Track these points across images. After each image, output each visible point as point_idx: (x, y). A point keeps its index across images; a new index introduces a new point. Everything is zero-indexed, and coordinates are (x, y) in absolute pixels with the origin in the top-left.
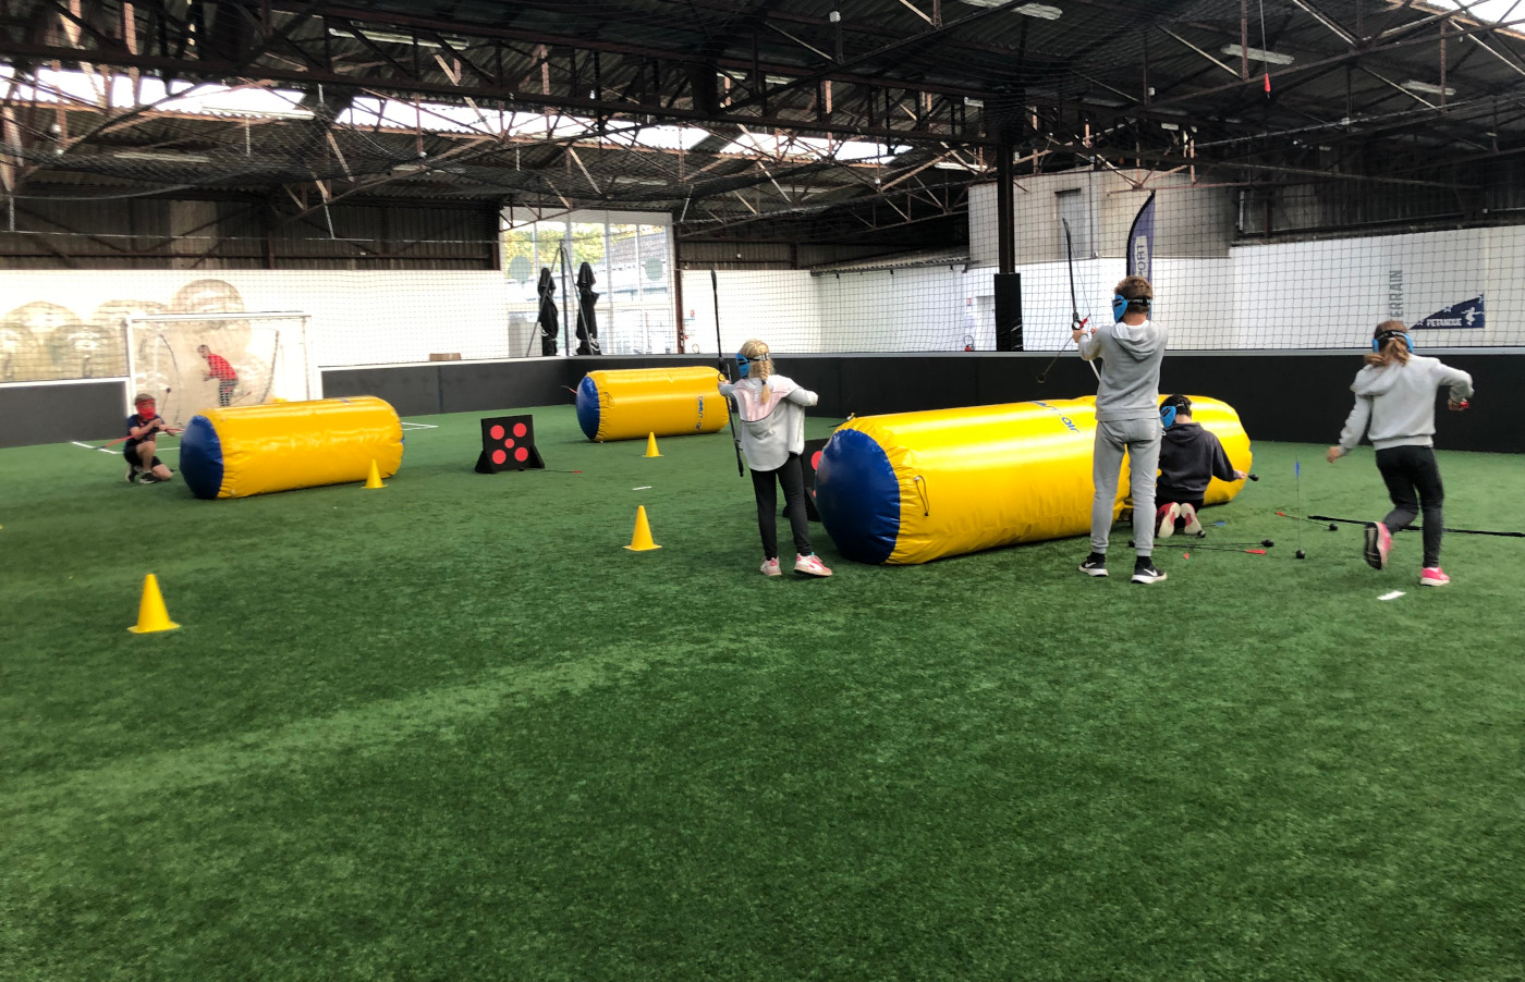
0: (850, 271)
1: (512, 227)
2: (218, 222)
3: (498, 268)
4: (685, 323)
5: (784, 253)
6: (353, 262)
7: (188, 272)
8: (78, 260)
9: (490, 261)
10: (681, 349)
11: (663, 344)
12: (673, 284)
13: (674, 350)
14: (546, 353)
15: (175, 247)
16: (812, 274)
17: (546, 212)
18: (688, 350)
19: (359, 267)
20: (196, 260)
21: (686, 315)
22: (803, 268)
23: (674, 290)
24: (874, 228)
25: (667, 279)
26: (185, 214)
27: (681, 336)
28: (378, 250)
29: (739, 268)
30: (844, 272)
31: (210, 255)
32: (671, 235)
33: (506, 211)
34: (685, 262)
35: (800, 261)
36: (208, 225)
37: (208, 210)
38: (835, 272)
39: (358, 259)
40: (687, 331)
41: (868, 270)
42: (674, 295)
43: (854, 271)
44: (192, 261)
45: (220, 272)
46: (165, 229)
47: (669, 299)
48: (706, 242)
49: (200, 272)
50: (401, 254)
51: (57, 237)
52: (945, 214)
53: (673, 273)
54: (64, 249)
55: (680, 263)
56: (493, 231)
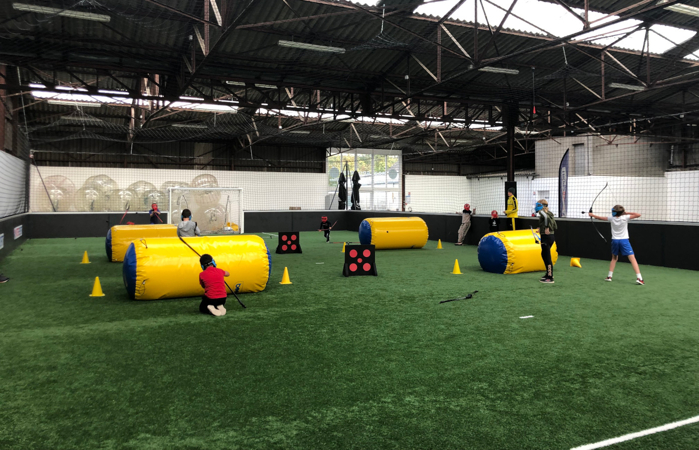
0: (483, 177)
1: (330, 155)
2: (213, 151)
3: (325, 172)
4: (406, 198)
5: (455, 168)
6: (266, 168)
7: (199, 171)
8: (159, 165)
9: (321, 169)
10: (404, 209)
11: (395, 206)
12: (401, 181)
13: (401, 210)
14: (340, 208)
15: (195, 161)
16: (467, 178)
17: (343, 149)
18: (407, 210)
19: (268, 171)
20: (203, 166)
21: (406, 194)
22: (463, 175)
23: (401, 183)
24: (495, 158)
25: (398, 178)
26: (200, 148)
27: (404, 204)
28: (276, 164)
29: (432, 175)
30: (481, 177)
31: (208, 164)
32: (401, 159)
33: (328, 149)
34: (408, 172)
35: (462, 172)
36: (209, 152)
37: (209, 146)
38: (477, 177)
39: (268, 167)
40: (406, 201)
41: (491, 177)
42: (401, 186)
43: (485, 177)
44: (202, 167)
45: (211, 171)
46: (192, 154)
47: (398, 186)
48: (418, 163)
49: (204, 171)
50: (285, 166)
51: (153, 156)
52: (526, 153)
53: (401, 176)
54: (154, 160)
55: (405, 171)
56: (324, 157)
